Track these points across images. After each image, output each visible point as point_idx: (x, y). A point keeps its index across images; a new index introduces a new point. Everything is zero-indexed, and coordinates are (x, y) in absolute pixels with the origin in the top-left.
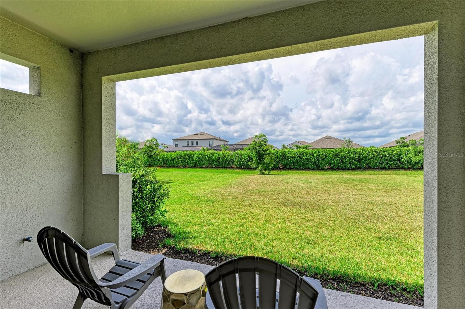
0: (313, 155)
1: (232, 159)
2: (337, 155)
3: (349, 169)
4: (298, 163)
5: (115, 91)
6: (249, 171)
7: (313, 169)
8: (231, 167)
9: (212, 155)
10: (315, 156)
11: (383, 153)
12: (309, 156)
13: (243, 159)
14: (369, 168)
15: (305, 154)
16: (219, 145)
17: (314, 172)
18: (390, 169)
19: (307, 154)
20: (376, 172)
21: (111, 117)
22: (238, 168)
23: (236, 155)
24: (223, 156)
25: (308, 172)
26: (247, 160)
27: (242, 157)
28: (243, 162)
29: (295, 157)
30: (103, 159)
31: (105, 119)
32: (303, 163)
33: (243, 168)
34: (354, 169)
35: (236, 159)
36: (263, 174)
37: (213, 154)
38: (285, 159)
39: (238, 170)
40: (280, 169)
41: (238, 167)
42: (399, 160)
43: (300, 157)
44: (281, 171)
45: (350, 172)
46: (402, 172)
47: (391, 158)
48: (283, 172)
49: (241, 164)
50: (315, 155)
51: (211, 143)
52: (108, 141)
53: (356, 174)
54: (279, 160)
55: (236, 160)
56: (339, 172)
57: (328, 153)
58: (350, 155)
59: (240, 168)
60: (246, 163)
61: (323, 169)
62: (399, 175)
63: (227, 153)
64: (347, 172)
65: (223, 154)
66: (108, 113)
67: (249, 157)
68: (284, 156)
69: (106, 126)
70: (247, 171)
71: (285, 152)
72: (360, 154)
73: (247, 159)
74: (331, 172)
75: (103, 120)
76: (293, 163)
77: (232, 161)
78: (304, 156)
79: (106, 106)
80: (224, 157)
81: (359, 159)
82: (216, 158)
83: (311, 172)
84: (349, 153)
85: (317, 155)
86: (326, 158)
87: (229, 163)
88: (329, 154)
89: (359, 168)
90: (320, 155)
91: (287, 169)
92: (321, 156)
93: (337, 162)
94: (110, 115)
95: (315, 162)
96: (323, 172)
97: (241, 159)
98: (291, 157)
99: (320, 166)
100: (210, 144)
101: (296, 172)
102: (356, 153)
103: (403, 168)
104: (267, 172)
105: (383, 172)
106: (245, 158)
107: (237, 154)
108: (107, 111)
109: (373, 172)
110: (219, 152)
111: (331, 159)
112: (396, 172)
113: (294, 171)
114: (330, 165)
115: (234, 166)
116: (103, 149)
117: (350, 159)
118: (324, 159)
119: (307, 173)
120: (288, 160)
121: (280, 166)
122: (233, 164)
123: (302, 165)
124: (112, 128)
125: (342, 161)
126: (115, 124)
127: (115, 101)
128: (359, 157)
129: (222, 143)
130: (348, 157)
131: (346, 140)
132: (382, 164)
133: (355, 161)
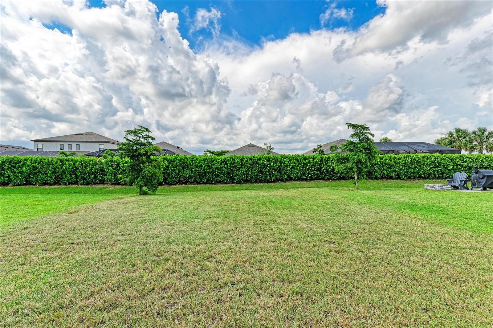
0: (226, 164)
1: (102, 170)
2: (255, 163)
3: (268, 182)
4: (205, 175)
10: (229, 165)
11: (304, 161)
12: (221, 165)
14: (291, 179)
18: (311, 180)
19: (218, 162)
22: (113, 184)
23: (109, 163)
27: (118, 166)
32: (213, 175)
34: (274, 181)
38: (187, 169)
41: (113, 182)
42: (319, 170)
43: (209, 166)
47: (312, 167)
51: (101, 147)
54: (179, 172)
58: (270, 164)
61: (238, 183)
63: (92, 161)
68: (185, 165)
71: (187, 159)
72: (281, 162)
76: (199, 175)
78: (214, 165)
81: (279, 169)
84: (268, 160)
85: (231, 164)
86: (242, 167)
89: (280, 180)
90: (234, 163)
91: (192, 183)
92: (236, 164)
93: (255, 172)
95: (228, 173)
97: (118, 170)
98: (196, 166)
99: (234, 178)
100: (99, 149)
102: (276, 161)
103: (323, 179)
111: (248, 169)
114: (247, 177)
117: (270, 169)
118: (239, 168)
120: (191, 170)
121: (180, 179)
123: (212, 178)
125: (261, 172)
128: (279, 166)
130: (268, 166)
131: (267, 147)
132: (304, 174)
133: (275, 171)
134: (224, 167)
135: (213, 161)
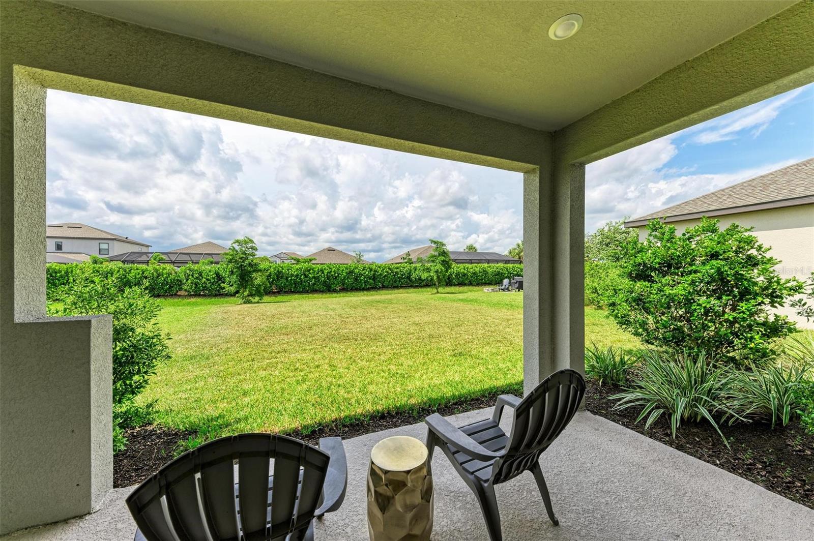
0: (323, 273)
1: (177, 280)
2: (351, 272)
3: (364, 289)
4: (301, 284)
5: (44, 110)
6: (216, 299)
7: (322, 292)
8: (176, 295)
9: (125, 271)
10: (326, 274)
11: (395, 270)
12: (317, 274)
13: (204, 279)
14: (384, 287)
15: (311, 271)
16: (132, 253)
17: (325, 295)
18: (402, 287)
19: (315, 271)
20: (390, 292)
21: (35, 174)
22: (193, 295)
23: (188, 271)
24: (155, 273)
25: (315, 295)
26: (213, 281)
27: (201, 275)
28: (204, 285)
29: (297, 276)
30: (15, 284)
31: (22, 176)
32: (309, 284)
33: (204, 296)
34: (368, 290)
35: (187, 280)
36: (250, 302)
37: (127, 270)
38: (282, 277)
39: (193, 300)
40: (274, 293)
41: (192, 293)
42: (409, 278)
43: (305, 275)
44: (276, 297)
45: (365, 292)
46: (412, 290)
47: (402, 275)
48: (280, 298)
49: (199, 288)
50: (326, 272)
51: (104, 246)
52: (27, 235)
53: (372, 295)
54: (273, 281)
55: (189, 281)
56: (354, 293)
57: (341, 269)
58: (365, 273)
59: (197, 295)
60: (211, 286)
61: (335, 291)
62: (410, 293)
63: (164, 269)
64: (361, 293)
65: (156, 270)
66: (29, 163)
67: (217, 274)
68: (279, 275)
69: (22, 197)
70: (213, 300)
71: (282, 267)
72: (376, 271)
73: (214, 278)
74: (345, 294)
75: (16, 179)
76: (295, 284)
77: (180, 283)
78: (310, 273)
79: (23, 142)
80: (158, 277)
81: (374, 277)
82: (136, 278)
83: (320, 295)
84: (363, 270)
85: (328, 273)
86: (338, 276)
87: (171, 287)
88: (343, 270)
89: (374, 288)
90: (331, 271)
91: (286, 292)
92: (333, 273)
93: (351, 281)
94: (33, 169)
95: (325, 282)
96: (335, 295)
97: (200, 280)
98: (292, 275)
99: (330, 287)
100: (100, 249)
101: (299, 296)
102: (371, 270)
103: (412, 286)
104: (257, 299)
105: (396, 291)
106: (209, 278)
107: (190, 270)
108: (27, 156)
109: (387, 292)
110: (144, 267)
111: (344, 277)
112: (407, 290)
113: (297, 296)
114: (344, 285)
115: (182, 293)
116: (16, 256)
117: (365, 277)
118: (336, 277)
119: (315, 298)
120: (287, 279)
121: (274, 288)
122: (181, 289)
123: (308, 286)
124: (38, 204)
125: (356, 279)
126: (45, 194)
127: (45, 136)
128: (374, 275)
129: (136, 249)
130: (362, 275)
131: (357, 254)
132: (395, 282)
133: (370, 279)
134: (321, 275)
135: (310, 270)
